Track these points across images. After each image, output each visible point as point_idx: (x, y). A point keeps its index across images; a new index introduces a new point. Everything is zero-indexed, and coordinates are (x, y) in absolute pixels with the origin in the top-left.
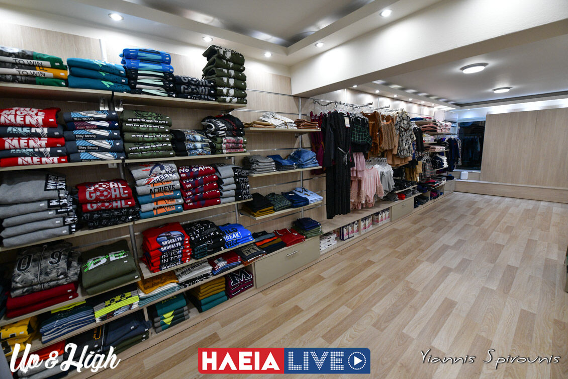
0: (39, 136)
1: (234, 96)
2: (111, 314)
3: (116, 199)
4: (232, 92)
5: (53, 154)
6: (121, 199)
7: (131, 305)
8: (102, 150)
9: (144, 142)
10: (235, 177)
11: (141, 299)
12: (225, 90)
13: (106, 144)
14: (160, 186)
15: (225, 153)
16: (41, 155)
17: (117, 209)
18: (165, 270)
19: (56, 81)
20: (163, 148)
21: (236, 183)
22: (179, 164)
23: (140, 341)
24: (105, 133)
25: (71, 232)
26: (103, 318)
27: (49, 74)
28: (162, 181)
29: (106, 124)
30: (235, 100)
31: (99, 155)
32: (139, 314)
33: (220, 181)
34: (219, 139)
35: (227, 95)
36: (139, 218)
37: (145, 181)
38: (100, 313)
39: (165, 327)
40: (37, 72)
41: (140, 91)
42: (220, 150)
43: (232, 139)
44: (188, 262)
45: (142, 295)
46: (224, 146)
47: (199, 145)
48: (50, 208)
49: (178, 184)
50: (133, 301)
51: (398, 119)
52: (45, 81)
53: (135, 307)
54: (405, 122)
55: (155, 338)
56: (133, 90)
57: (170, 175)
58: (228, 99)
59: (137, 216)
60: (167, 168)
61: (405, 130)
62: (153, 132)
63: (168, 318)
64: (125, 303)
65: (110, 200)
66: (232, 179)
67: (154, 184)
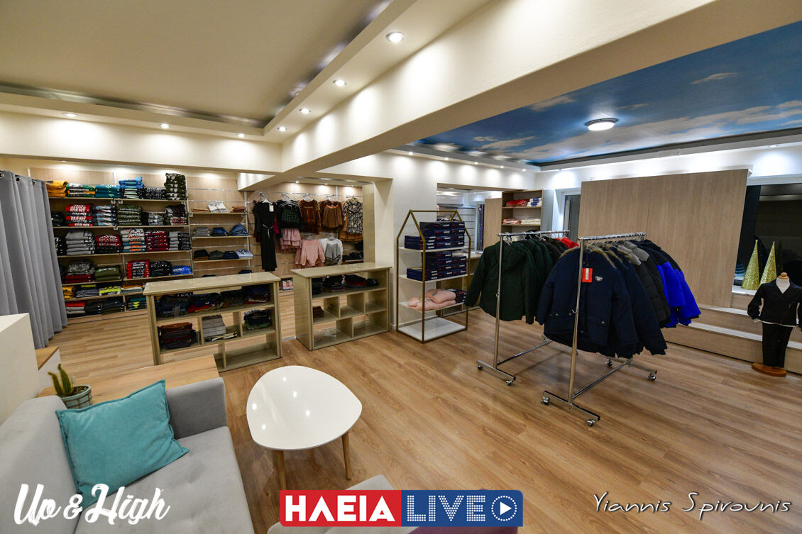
0: (83, 216)
1: (178, 197)
2: (106, 294)
3: (112, 242)
4: (176, 195)
5: (87, 223)
6: (114, 242)
7: (116, 292)
8: (107, 222)
9: (126, 219)
10: (179, 238)
11: (122, 291)
12: (171, 195)
13: (109, 219)
14: (133, 239)
15: (173, 225)
16: (83, 223)
17: (112, 246)
18: (134, 279)
19: (91, 195)
20: (136, 222)
21: (179, 240)
22: (145, 230)
23: (119, 311)
24: (109, 215)
25: (92, 254)
26: (103, 294)
27: (88, 193)
28: (135, 237)
29: (110, 211)
30: (179, 199)
31: (106, 224)
32: (120, 298)
33: (169, 240)
34: (168, 218)
35: (173, 196)
36: (122, 252)
37: (126, 236)
38: (101, 292)
39: (133, 308)
40: (84, 193)
41: (126, 197)
42: (170, 224)
43: (176, 218)
44: (147, 277)
45: (122, 289)
46: (171, 221)
47: (156, 221)
48: (85, 243)
49: (143, 239)
50: (118, 291)
51: (346, 205)
52: (86, 196)
53: (119, 293)
54: (354, 207)
55: (127, 313)
56: (122, 197)
57: (139, 234)
58: (173, 199)
59: (122, 250)
60: (138, 231)
61: (353, 213)
62: (131, 214)
63: (136, 304)
64: (114, 290)
65: (109, 243)
66: (177, 239)
67: (131, 237)
